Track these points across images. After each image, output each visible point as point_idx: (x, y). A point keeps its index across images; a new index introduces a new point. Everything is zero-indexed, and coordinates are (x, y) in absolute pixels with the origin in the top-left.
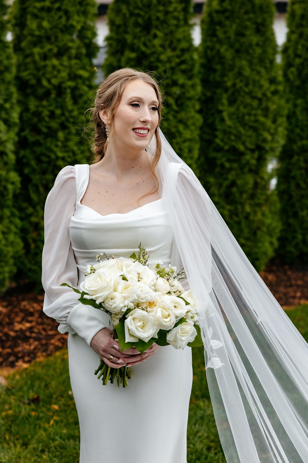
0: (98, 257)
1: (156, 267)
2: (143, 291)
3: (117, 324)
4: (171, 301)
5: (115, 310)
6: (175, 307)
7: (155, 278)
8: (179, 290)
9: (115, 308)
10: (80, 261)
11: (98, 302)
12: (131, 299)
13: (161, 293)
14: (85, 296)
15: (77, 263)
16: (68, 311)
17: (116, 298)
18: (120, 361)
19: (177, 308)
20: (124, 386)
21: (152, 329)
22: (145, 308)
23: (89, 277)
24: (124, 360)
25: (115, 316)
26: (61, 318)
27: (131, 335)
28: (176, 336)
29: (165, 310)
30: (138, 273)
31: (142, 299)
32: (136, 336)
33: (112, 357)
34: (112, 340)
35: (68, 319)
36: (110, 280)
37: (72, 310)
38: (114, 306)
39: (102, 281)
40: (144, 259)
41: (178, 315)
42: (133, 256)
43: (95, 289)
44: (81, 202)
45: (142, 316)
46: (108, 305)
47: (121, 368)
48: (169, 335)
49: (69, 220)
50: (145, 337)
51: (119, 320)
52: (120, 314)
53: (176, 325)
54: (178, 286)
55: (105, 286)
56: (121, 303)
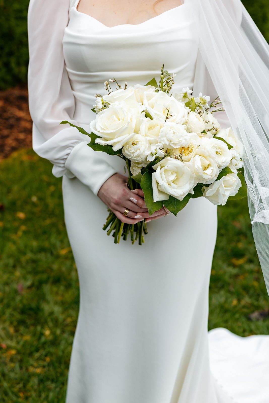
0: (107, 85)
1: (184, 96)
2: (175, 134)
3: (137, 174)
4: (212, 145)
5: (139, 159)
6: (217, 153)
7: (186, 114)
8: (215, 127)
9: (139, 156)
10: (77, 86)
11: (115, 149)
12: (160, 145)
13: (196, 134)
14: (98, 141)
15: (72, 89)
16: (67, 151)
17: (140, 143)
18: (138, 216)
19: (219, 155)
20: (140, 244)
21: (188, 184)
22: (180, 156)
23: (101, 114)
24: (143, 216)
25: (137, 165)
26: (57, 159)
27: (161, 192)
28: (218, 191)
29: (205, 159)
30: (167, 109)
31: (175, 144)
32: (167, 193)
33: (127, 211)
34: (127, 190)
35: (67, 162)
36: (131, 120)
37: (72, 151)
38: (138, 153)
39: (119, 120)
40: (169, 87)
41: (221, 164)
42: (153, 82)
43: (112, 131)
44: (77, 8)
45: (176, 167)
46: (129, 152)
47: (137, 224)
48: (209, 189)
49: (63, 33)
50: (179, 195)
51: (141, 170)
52: (143, 163)
53: (219, 178)
54: (214, 122)
55: (125, 127)
56: (146, 149)
